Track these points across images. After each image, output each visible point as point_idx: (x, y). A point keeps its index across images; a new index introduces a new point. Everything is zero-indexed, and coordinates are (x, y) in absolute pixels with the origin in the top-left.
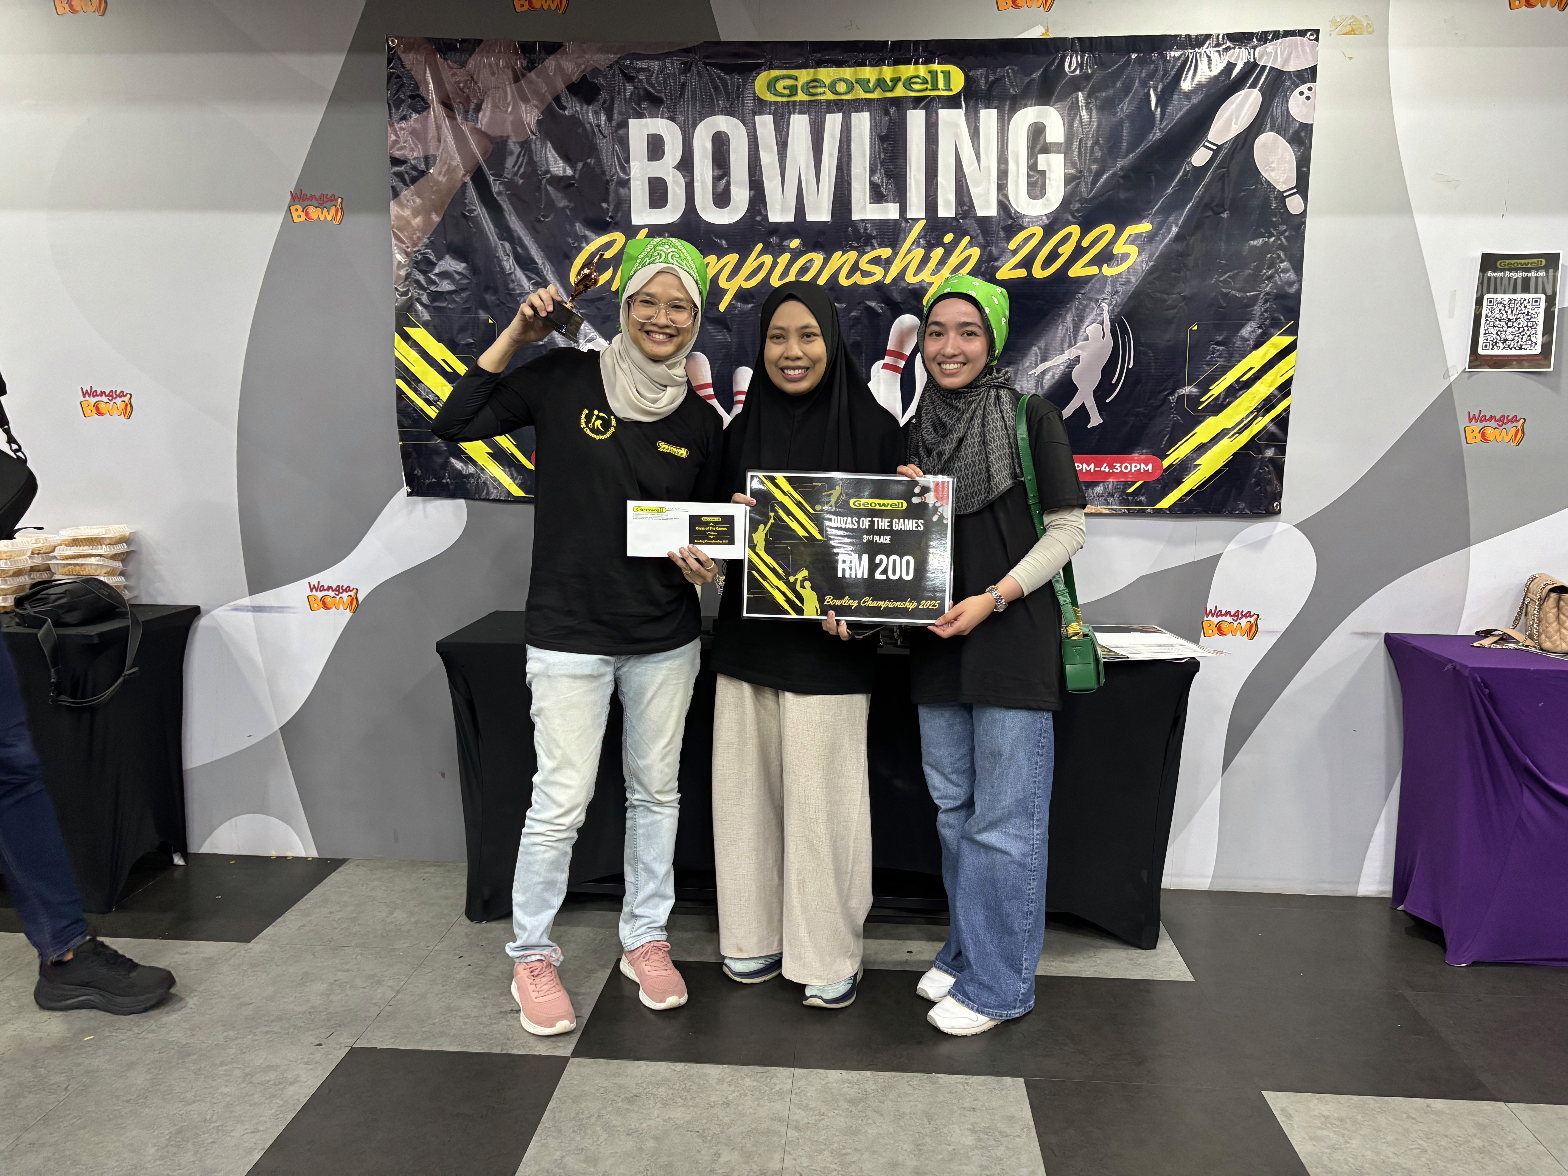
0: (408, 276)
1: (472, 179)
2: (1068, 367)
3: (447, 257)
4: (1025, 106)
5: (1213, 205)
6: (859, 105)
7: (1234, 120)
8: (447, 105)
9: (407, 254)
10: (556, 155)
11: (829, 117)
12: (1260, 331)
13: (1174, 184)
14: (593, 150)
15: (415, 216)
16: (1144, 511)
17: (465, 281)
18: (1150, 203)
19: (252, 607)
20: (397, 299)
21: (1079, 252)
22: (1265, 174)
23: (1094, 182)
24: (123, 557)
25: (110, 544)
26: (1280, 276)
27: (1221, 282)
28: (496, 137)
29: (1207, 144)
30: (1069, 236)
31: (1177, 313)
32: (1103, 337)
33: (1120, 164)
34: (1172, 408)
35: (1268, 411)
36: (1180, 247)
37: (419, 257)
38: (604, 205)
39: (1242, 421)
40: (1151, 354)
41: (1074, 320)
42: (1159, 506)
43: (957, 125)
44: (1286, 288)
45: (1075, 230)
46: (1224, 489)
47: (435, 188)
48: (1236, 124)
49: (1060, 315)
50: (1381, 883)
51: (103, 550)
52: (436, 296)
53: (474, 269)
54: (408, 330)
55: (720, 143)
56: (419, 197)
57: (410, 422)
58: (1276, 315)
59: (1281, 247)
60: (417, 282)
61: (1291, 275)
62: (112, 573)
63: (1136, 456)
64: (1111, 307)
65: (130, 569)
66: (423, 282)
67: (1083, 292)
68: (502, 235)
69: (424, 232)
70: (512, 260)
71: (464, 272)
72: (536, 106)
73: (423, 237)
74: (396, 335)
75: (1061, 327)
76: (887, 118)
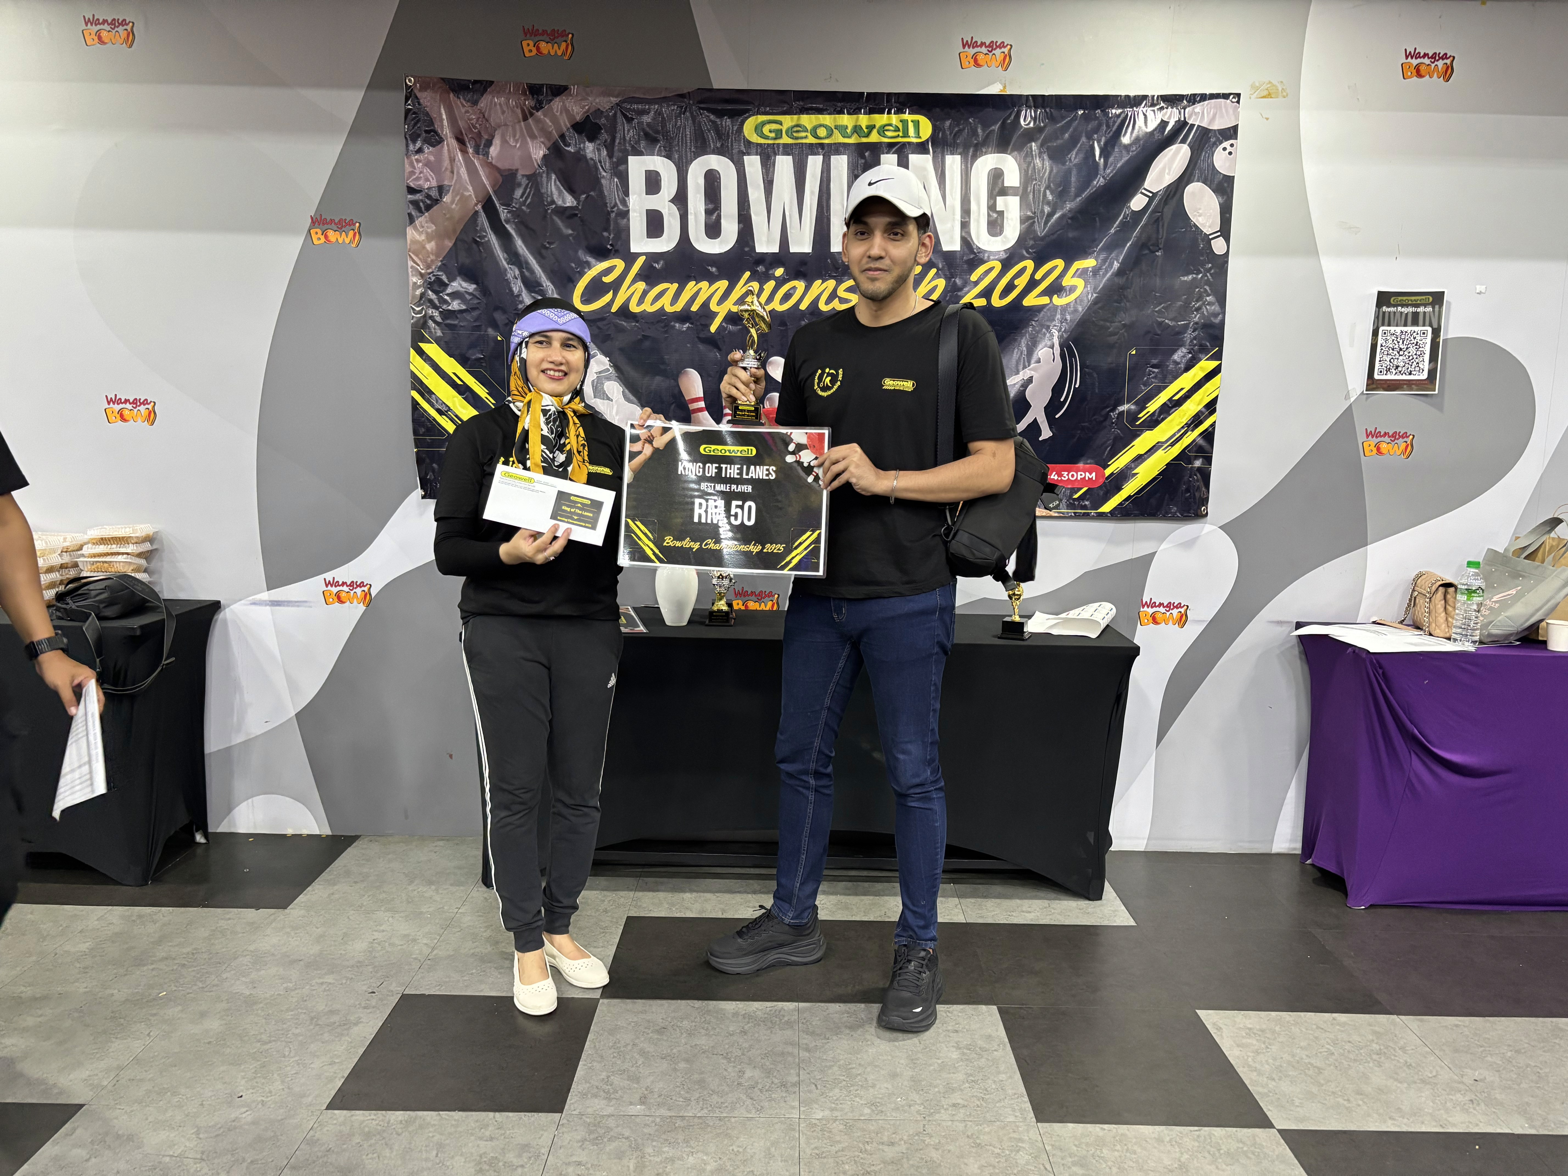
0: (422, 295)
1: (483, 207)
2: (1022, 386)
3: (458, 278)
4: (986, 153)
5: (1149, 244)
6: (837, 149)
7: (1167, 171)
8: (461, 141)
9: (422, 275)
10: (562, 188)
11: (811, 158)
12: (1190, 355)
13: (1115, 226)
14: (596, 183)
15: (429, 242)
16: (1088, 514)
17: (476, 301)
18: (1094, 242)
19: (270, 601)
20: (413, 317)
21: (1032, 284)
22: (1194, 220)
23: (1046, 223)
24: (147, 555)
25: (136, 543)
26: (1206, 308)
27: (1156, 312)
28: (505, 170)
29: (1144, 191)
30: (1024, 269)
31: (1118, 339)
32: (1054, 360)
33: (1069, 206)
34: (1113, 423)
35: (1197, 426)
36: (1121, 281)
37: (433, 278)
38: (605, 234)
39: (1174, 435)
40: (1095, 375)
41: (1027, 344)
42: (1102, 510)
43: (925, 169)
44: (1212, 319)
45: (1029, 264)
46: (1158, 495)
47: (448, 216)
48: (1169, 174)
49: (1015, 340)
50: (1291, 841)
51: (130, 549)
52: (448, 314)
53: (484, 290)
54: (423, 345)
55: (712, 181)
56: (433, 223)
57: (423, 430)
58: (1203, 342)
59: (1208, 283)
60: (431, 301)
61: (1216, 308)
62: (138, 570)
63: (1081, 465)
64: (1060, 333)
65: (152, 566)
66: (436, 302)
67: (1036, 319)
68: (511, 260)
69: (437, 256)
70: (519, 282)
71: (474, 293)
72: (543, 143)
73: (437, 260)
74: (411, 349)
75: (1016, 350)
76: (863, 161)
